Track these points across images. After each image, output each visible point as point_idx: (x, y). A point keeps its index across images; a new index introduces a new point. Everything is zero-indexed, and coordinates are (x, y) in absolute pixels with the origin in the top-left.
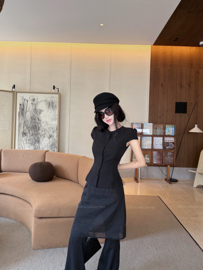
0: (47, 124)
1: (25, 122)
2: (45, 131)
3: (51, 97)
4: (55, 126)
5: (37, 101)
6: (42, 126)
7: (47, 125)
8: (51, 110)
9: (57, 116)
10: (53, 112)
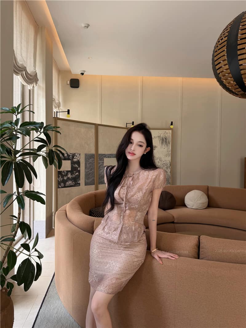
0: (161, 160)
3: (164, 133)
4: (169, 162)
8: (164, 145)
9: (171, 152)
10: (166, 148)
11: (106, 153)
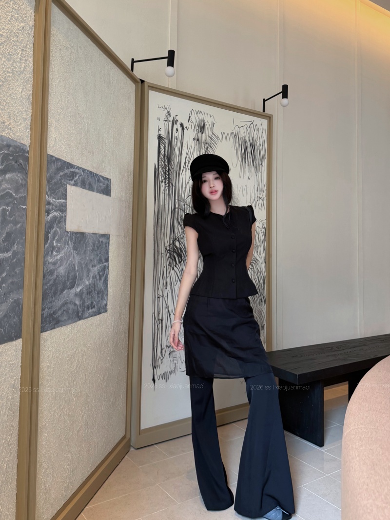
1: (175, 209)
3: (249, 124)
5: (210, 133)
8: (249, 169)
9: (265, 192)
10: (254, 178)
11: (77, 162)
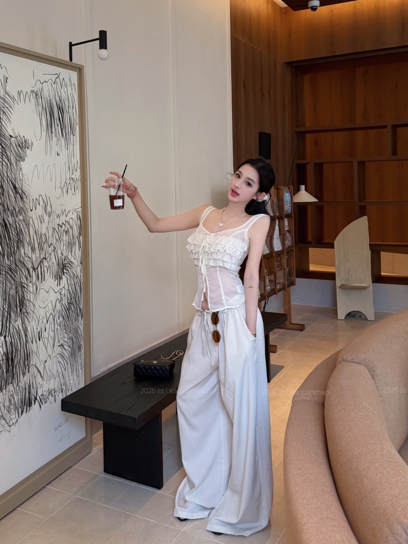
0: (49, 208)
2: (41, 249)
4: (74, 216)
6: (31, 222)
7: (50, 216)
8: (58, 140)
9: (79, 170)
10: (64, 153)
